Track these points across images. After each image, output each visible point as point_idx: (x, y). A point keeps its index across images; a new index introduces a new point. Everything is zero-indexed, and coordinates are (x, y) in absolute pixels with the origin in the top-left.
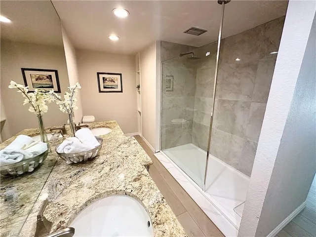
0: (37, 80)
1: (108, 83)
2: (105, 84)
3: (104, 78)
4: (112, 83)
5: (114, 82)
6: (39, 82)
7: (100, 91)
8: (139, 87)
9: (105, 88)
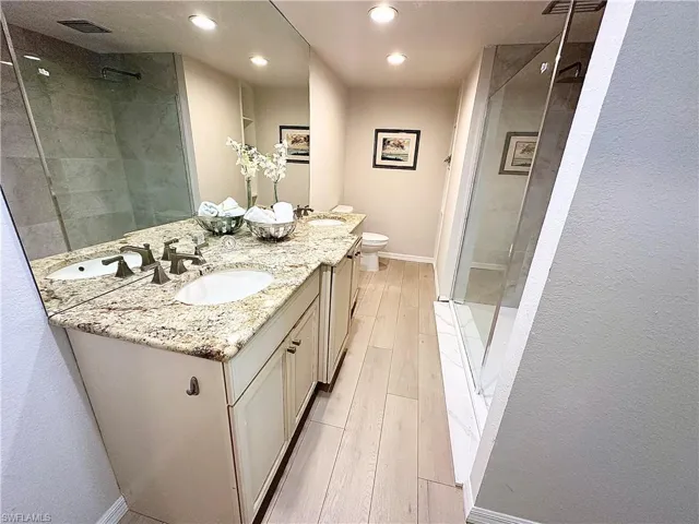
0: (293, 142)
1: (391, 150)
2: (386, 151)
3: (385, 140)
4: (399, 151)
5: (402, 147)
6: (296, 146)
7: (375, 166)
8: (449, 160)
9: (383, 158)
